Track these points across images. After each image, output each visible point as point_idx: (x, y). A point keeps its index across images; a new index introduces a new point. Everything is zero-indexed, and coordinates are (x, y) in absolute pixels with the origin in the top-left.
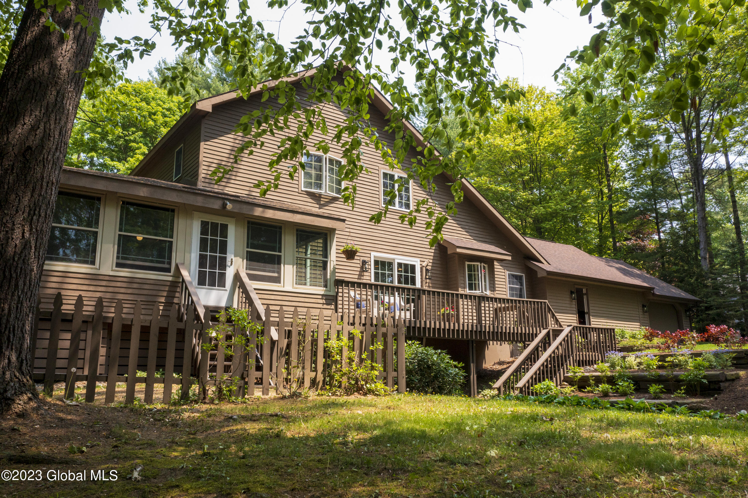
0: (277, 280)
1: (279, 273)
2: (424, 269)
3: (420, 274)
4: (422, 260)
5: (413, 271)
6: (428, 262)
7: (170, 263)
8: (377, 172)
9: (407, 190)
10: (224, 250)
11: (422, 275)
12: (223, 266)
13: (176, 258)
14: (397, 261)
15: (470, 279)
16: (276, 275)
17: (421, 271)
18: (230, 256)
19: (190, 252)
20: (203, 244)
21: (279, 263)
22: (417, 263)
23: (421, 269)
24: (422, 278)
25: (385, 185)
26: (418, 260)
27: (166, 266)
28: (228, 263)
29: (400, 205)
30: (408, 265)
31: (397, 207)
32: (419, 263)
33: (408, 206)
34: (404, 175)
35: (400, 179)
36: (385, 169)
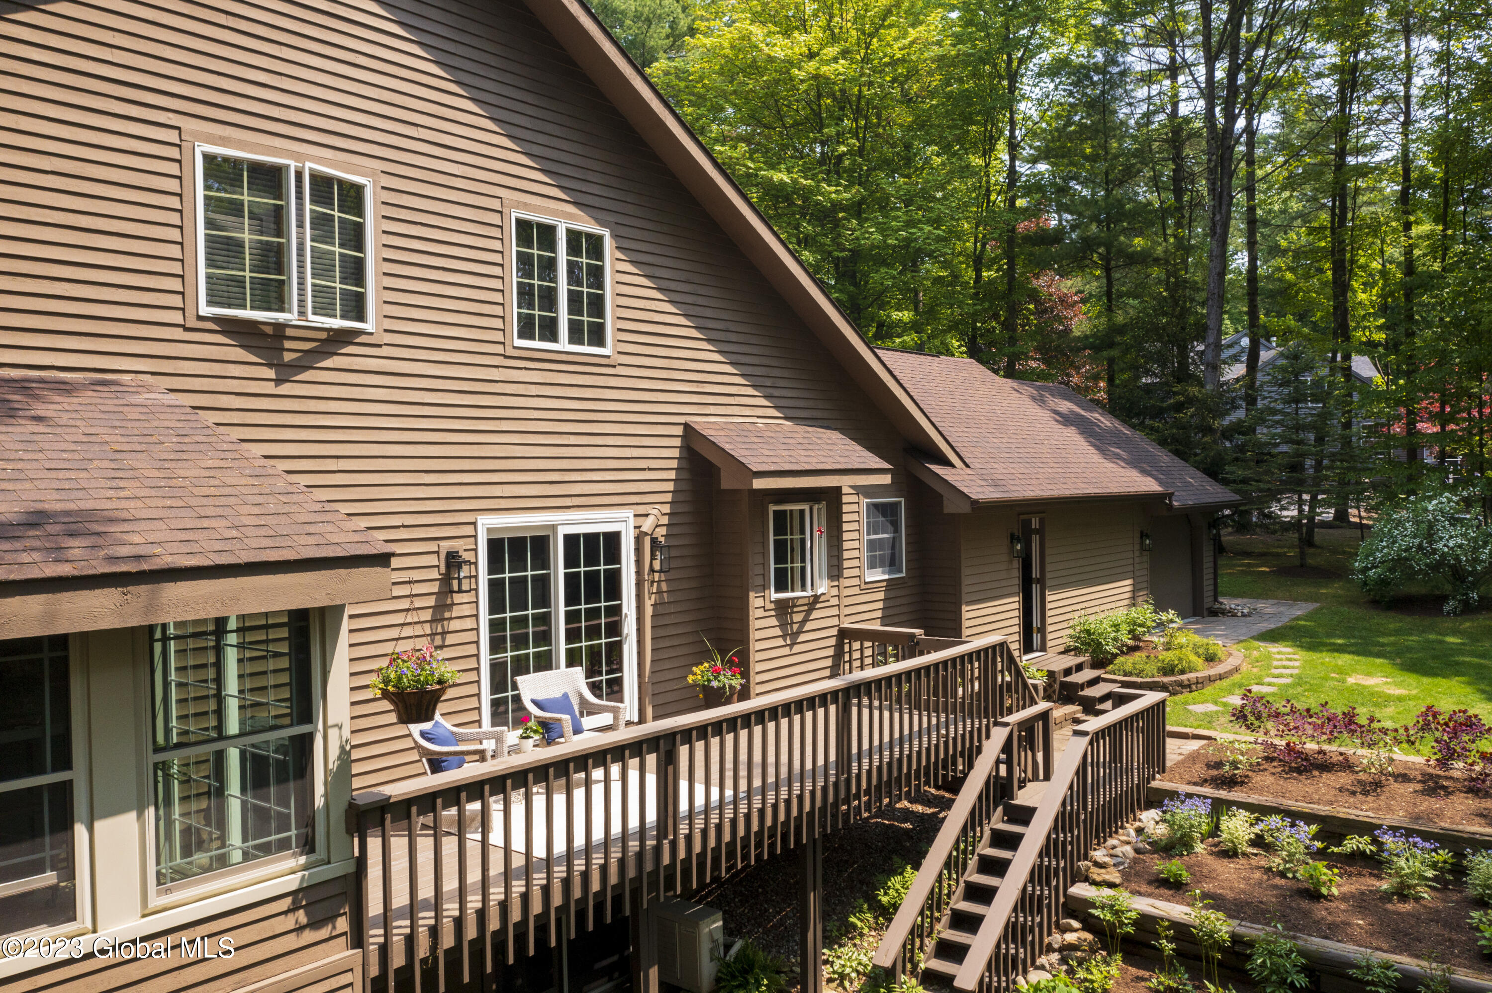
0: (57, 905)
1: (66, 863)
2: (647, 543)
3: (633, 558)
4: (641, 510)
5: (614, 554)
8: (495, 219)
9: (597, 275)
11: (639, 562)
14: (562, 531)
15: (781, 557)
17: (639, 550)
21: (64, 824)
22: (624, 523)
23: (639, 540)
24: (639, 573)
25: (524, 261)
26: (628, 514)
29: (576, 335)
30: (596, 535)
31: (564, 344)
32: (632, 522)
33: (597, 336)
34: (587, 225)
35: (574, 237)
36: (526, 206)
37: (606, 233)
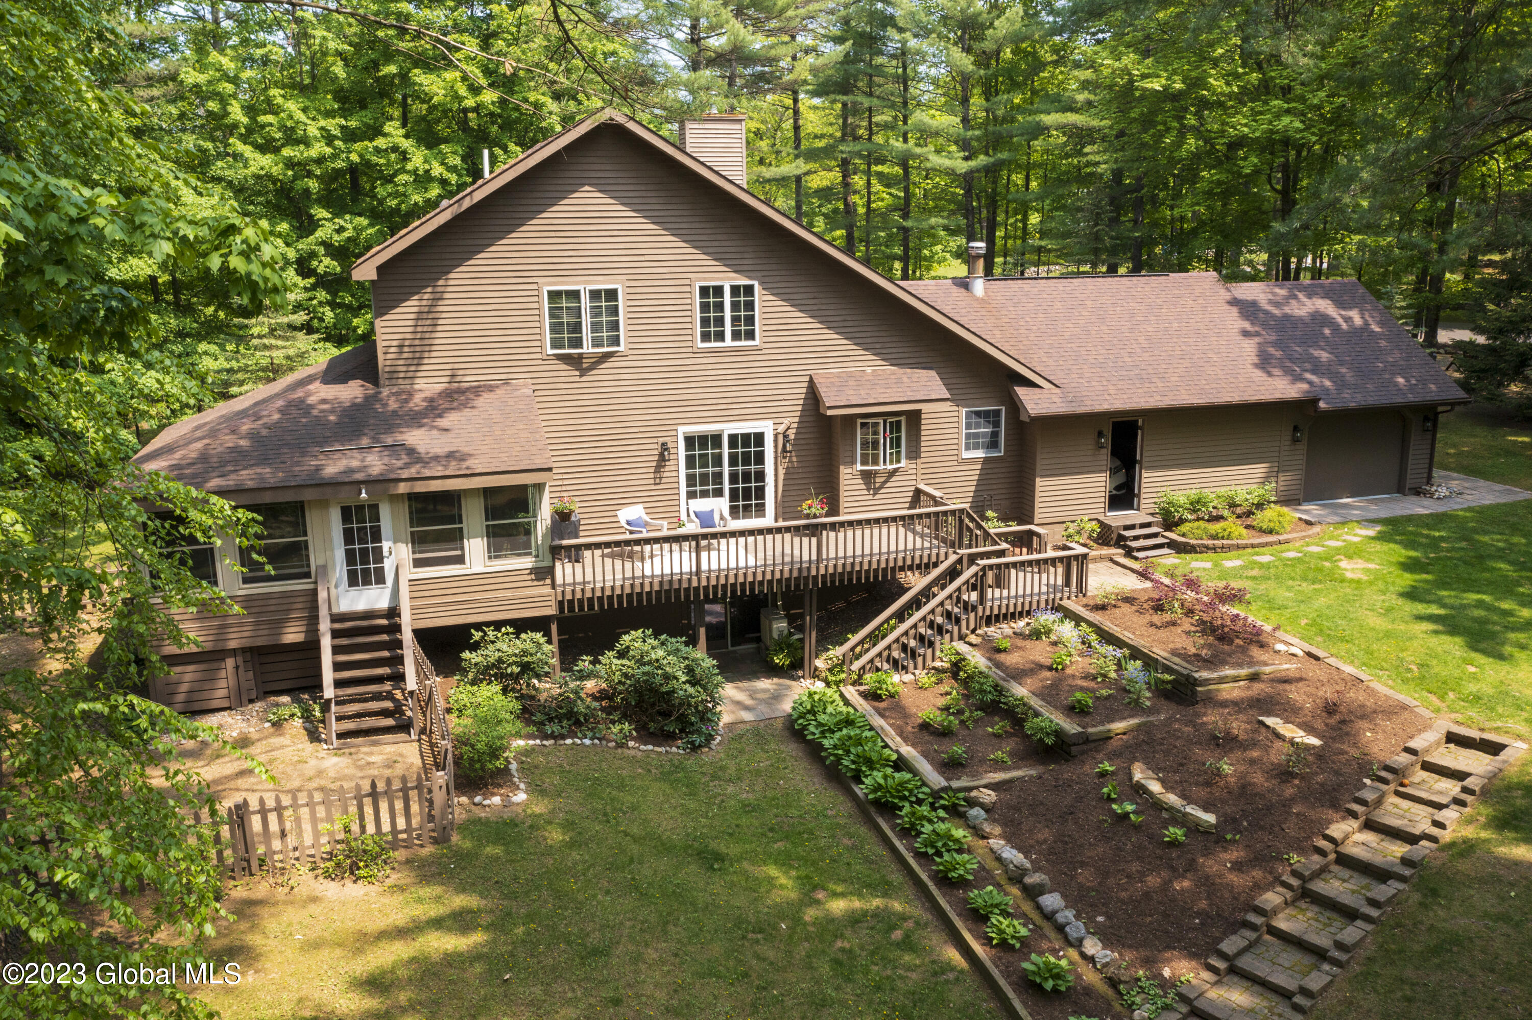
0: (460, 560)
1: (462, 549)
2: (781, 438)
3: (772, 445)
4: (778, 421)
5: (760, 443)
6: (790, 421)
7: (309, 566)
8: (688, 289)
9: (750, 306)
10: (377, 537)
11: (776, 447)
12: (379, 558)
13: (315, 560)
14: (728, 432)
16: (459, 552)
17: (776, 441)
18: (386, 545)
19: (332, 550)
20: (348, 537)
21: (462, 539)
22: (767, 428)
23: (776, 436)
24: (776, 452)
25: (705, 307)
26: (770, 423)
27: (306, 570)
28: (386, 553)
29: (736, 335)
30: (749, 435)
31: (729, 342)
32: (772, 427)
33: (751, 335)
34: (743, 281)
35: (735, 290)
36: (705, 279)
37: (756, 283)
